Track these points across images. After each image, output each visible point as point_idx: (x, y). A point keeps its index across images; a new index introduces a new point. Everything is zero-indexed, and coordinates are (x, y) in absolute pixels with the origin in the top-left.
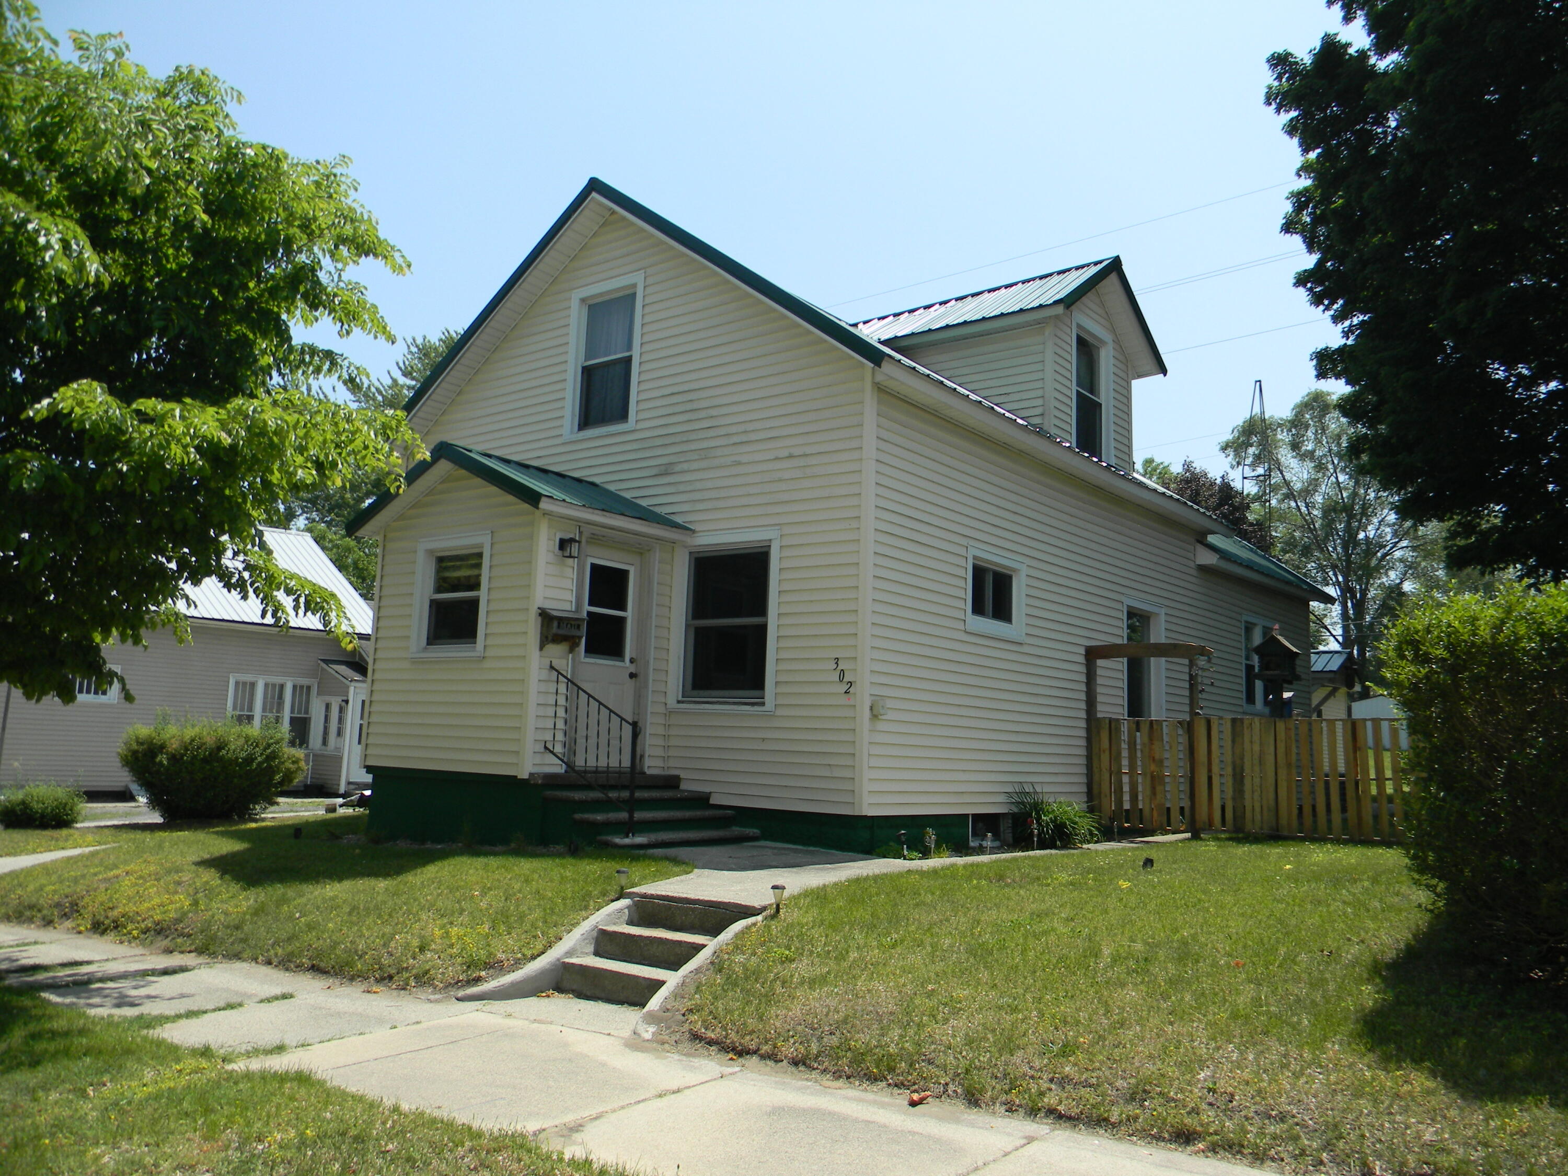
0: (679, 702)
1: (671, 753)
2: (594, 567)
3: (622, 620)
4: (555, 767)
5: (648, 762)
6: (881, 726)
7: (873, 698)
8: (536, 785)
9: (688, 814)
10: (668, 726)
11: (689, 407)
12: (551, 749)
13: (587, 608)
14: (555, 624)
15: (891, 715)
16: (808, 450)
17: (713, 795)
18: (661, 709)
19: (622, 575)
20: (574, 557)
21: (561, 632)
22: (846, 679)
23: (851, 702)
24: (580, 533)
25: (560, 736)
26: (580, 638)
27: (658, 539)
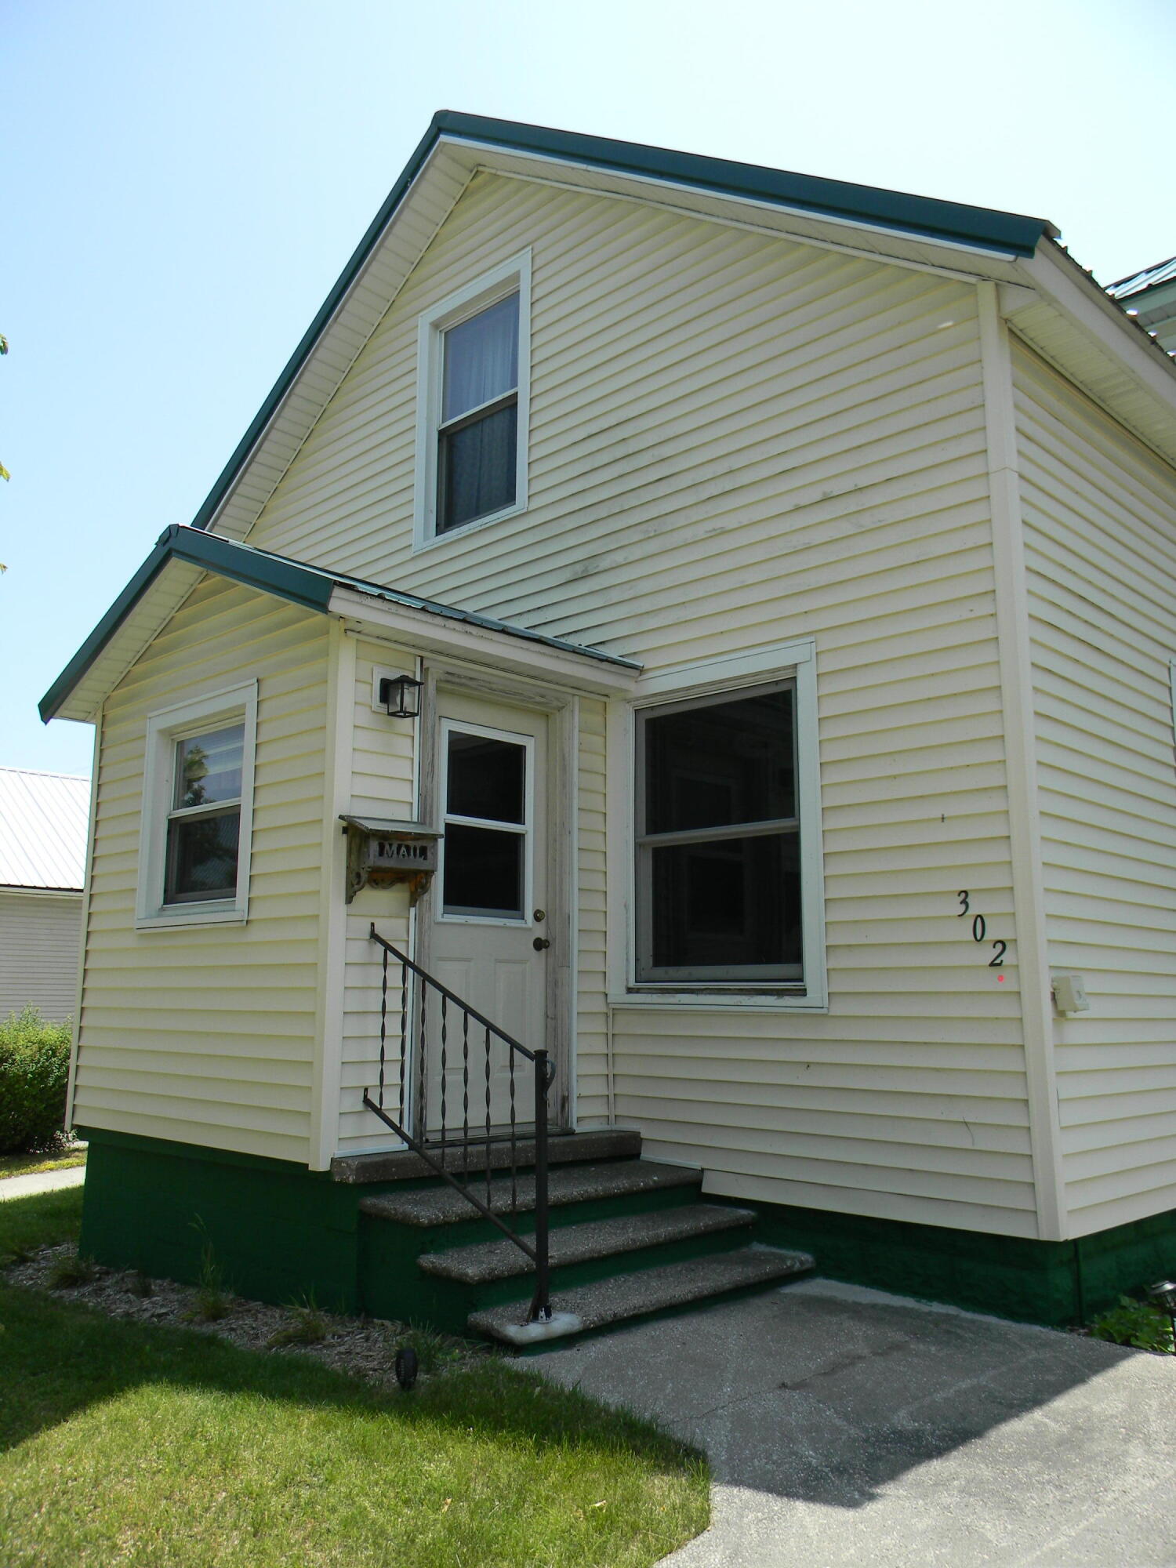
0: (630, 990)
1: (622, 1088)
2: (456, 739)
3: (517, 840)
4: (384, 1142)
5: (577, 1110)
6: (1075, 1034)
7: (1054, 974)
8: (343, 1185)
9: (664, 1229)
10: (611, 1037)
11: (620, 451)
12: (377, 1104)
13: (443, 817)
14: (374, 846)
15: (1096, 1009)
16: (863, 480)
17: (707, 1174)
18: (599, 1006)
19: (513, 756)
20: (413, 715)
21: (386, 863)
22: (991, 935)
23: (1009, 985)
24: (424, 671)
25: (392, 1076)
26: (429, 873)
27: (578, 687)
